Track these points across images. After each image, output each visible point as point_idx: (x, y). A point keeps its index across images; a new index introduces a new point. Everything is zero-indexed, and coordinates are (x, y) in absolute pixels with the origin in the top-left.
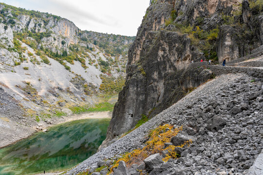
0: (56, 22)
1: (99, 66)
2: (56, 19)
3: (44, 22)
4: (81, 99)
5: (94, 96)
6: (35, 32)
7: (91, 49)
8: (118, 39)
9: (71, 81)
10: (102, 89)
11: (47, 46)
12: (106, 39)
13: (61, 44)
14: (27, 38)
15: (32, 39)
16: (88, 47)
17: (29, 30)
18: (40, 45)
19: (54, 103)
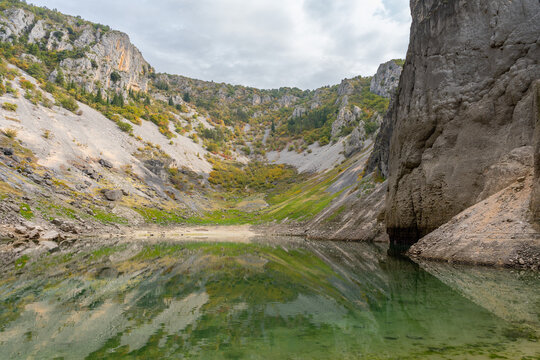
0: (98, 35)
1: (200, 140)
2: (99, 30)
3: (71, 32)
4: (165, 195)
5: (197, 195)
6: (44, 49)
7: (179, 108)
8: (238, 94)
9: (134, 155)
10: (216, 180)
11: (72, 78)
12: (211, 91)
13: (108, 79)
14: (24, 55)
15: (35, 59)
16: (171, 103)
17: (30, 42)
18: (55, 73)
19: (87, 190)
